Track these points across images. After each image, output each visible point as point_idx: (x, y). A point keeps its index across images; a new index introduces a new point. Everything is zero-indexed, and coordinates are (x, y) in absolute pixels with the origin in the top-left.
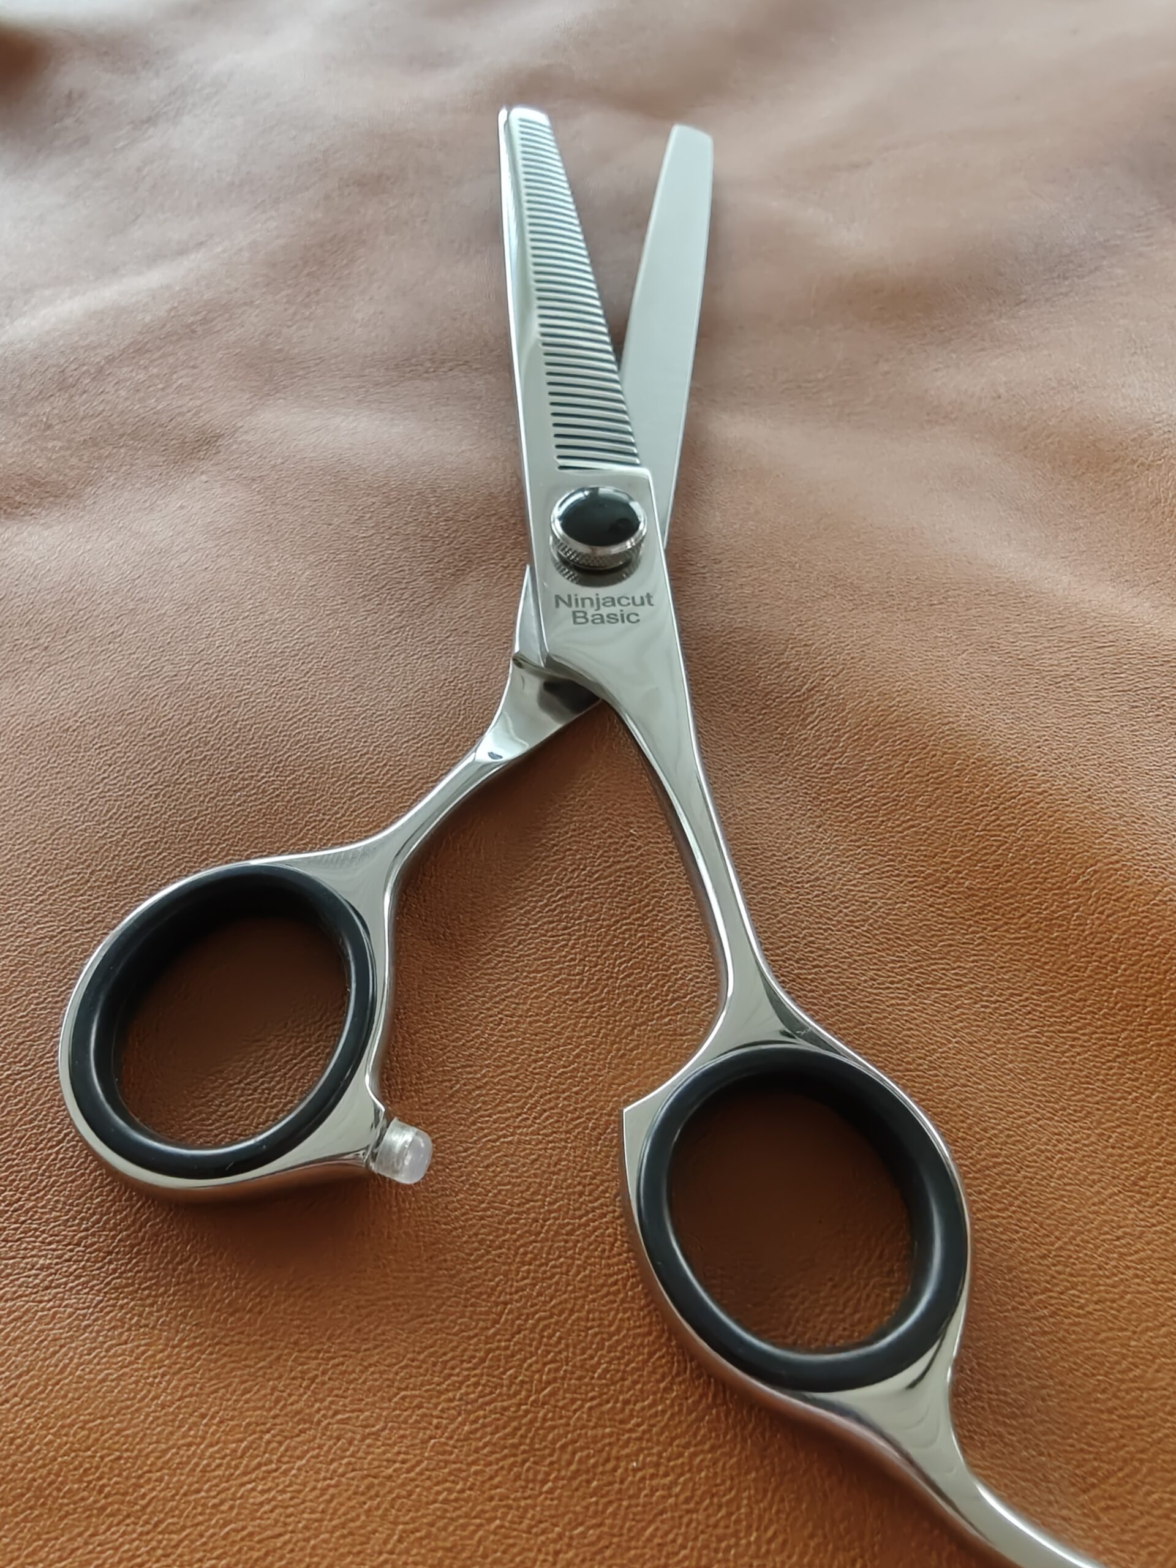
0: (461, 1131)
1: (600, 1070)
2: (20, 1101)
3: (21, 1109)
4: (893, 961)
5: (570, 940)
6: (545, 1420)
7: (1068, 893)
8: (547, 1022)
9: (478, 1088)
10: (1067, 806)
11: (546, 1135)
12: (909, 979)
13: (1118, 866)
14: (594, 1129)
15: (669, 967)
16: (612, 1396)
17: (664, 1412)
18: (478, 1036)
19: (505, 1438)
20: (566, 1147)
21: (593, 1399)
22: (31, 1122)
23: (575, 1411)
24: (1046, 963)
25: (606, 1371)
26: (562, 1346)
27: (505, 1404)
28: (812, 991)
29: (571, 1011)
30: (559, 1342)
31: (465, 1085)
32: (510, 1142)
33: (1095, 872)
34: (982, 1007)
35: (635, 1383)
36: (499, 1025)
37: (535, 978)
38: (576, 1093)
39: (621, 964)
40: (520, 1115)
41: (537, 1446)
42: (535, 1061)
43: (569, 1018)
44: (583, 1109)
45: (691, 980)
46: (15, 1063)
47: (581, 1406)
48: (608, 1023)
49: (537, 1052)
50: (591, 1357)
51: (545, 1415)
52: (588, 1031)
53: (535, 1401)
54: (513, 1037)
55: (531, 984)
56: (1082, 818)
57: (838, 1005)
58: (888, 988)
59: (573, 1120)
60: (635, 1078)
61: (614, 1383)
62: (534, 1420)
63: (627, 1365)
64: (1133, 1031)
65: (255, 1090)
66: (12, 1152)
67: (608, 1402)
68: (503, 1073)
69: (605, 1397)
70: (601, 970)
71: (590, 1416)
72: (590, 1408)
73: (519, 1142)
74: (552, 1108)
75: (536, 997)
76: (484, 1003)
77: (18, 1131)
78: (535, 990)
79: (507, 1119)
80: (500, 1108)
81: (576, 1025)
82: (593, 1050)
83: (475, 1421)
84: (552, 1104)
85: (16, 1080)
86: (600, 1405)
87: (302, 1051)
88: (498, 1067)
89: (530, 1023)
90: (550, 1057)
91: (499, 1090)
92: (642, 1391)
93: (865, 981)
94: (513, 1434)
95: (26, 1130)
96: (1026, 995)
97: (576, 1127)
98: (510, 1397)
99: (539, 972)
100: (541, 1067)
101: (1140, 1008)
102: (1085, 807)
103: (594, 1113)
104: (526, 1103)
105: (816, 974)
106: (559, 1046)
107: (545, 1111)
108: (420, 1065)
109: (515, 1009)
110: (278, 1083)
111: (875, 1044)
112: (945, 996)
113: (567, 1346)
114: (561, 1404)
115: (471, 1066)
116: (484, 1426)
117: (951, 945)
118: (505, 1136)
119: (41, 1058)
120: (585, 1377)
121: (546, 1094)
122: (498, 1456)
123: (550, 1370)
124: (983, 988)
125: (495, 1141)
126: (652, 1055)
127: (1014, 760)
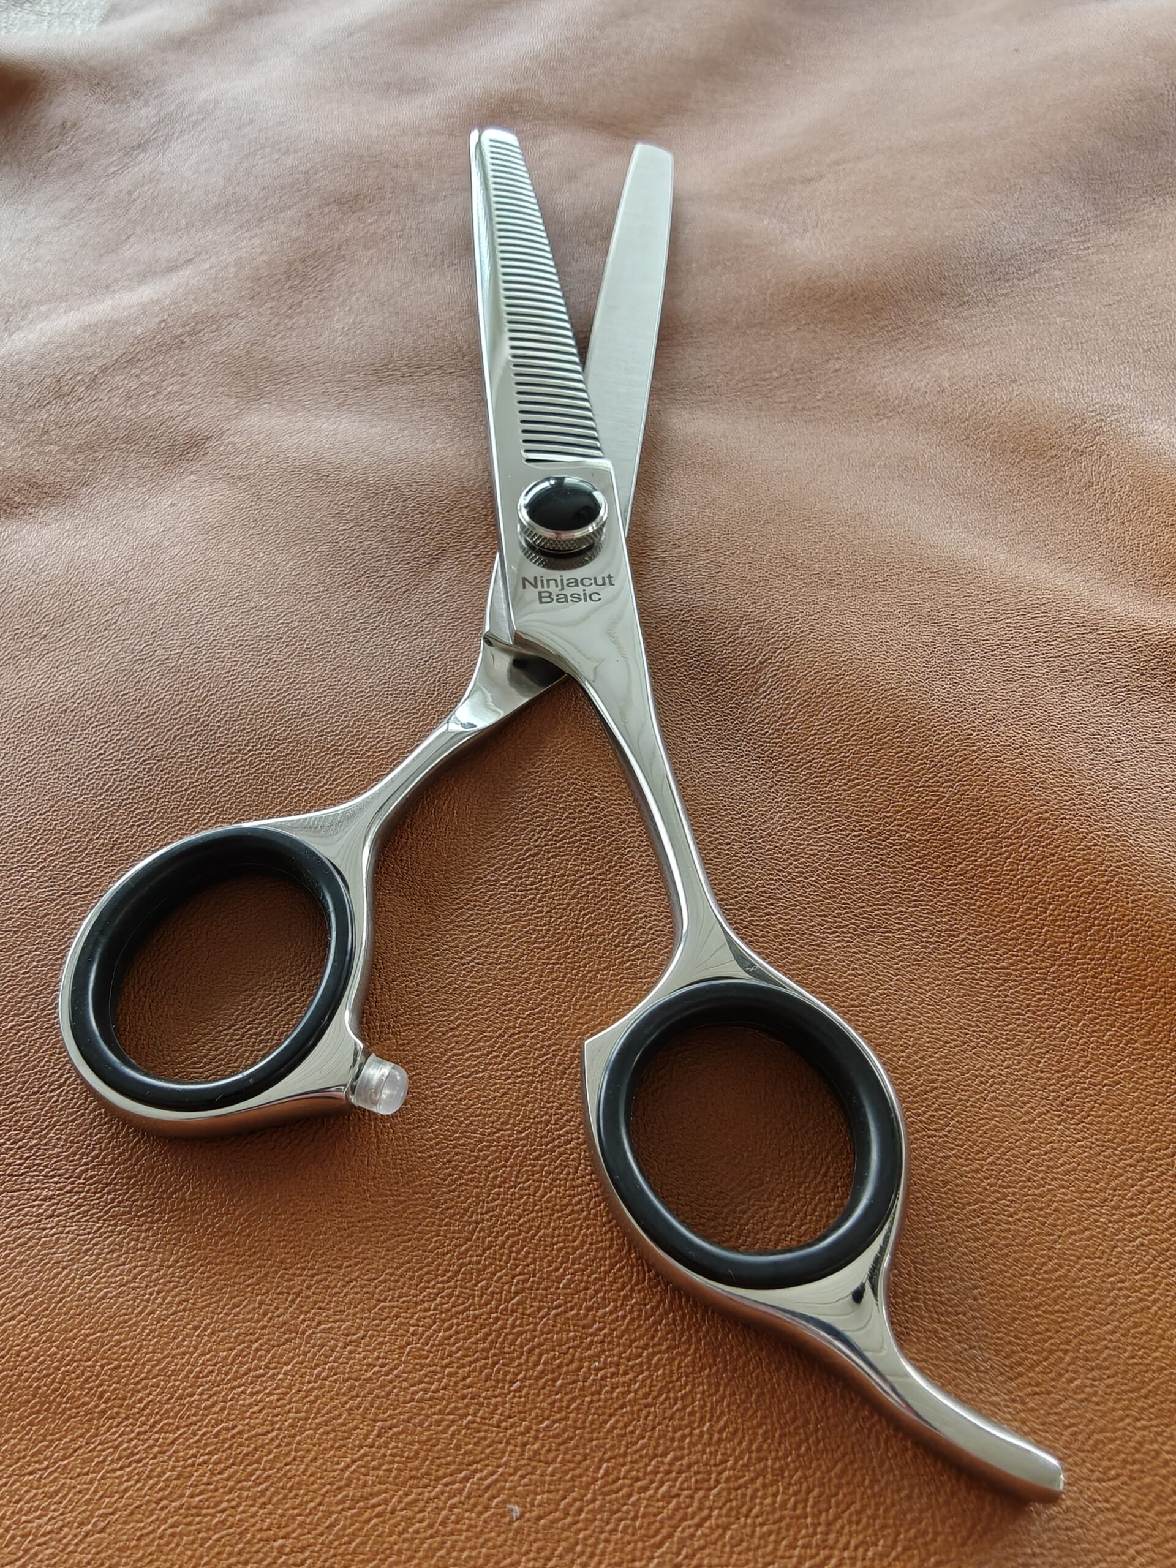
0: (436, 1069)
1: (565, 1011)
2: (23, 1049)
3: (25, 1056)
4: (839, 908)
5: (537, 894)
6: (513, 1326)
7: (1000, 842)
8: (516, 968)
9: (452, 1029)
10: (1000, 761)
11: (516, 1071)
12: (853, 924)
13: (1047, 815)
14: (559, 1064)
15: (630, 917)
16: (576, 1304)
17: (624, 1317)
18: (451, 983)
19: (476, 1343)
20: (533, 1081)
21: (557, 1307)
22: (34, 1067)
23: (543, 1317)
24: (981, 907)
25: (571, 1281)
26: (529, 1260)
27: (477, 1312)
28: (762, 936)
29: (539, 958)
30: (526, 1257)
31: (439, 1027)
32: (482, 1078)
33: (1026, 821)
34: (923, 947)
35: (597, 1292)
36: (472, 971)
37: (504, 929)
38: (543, 1032)
39: (585, 915)
40: (491, 1052)
41: (506, 1349)
42: (505, 1004)
43: (536, 965)
44: (549, 1046)
45: (650, 929)
46: (18, 1015)
47: (548, 1314)
48: (573, 969)
49: (507, 996)
50: (557, 1270)
51: (515, 1321)
52: (554, 976)
53: (506, 1309)
54: (484, 982)
55: (502, 934)
56: (1014, 773)
57: (787, 948)
58: (834, 932)
59: (540, 1056)
60: (598, 1018)
61: (578, 1292)
62: (503, 1327)
63: (589, 1276)
64: (1060, 966)
65: (243, 1036)
66: (16, 1096)
67: (572, 1309)
68: (474, 1016)
69: (569, 1305)
70: (566, 922)
71: (555, 1322)
72: (556, 1315)
73: (490, 1077)
74: (521, 1046)
75: (506, 946)
76: (457, 952)
77: (21, 1077)
78: (504, 940)
79: (478, 1057)
80: (472, 1047)
81: (542, 970)
82: (559, 993)
83: (449, 1329)
84: (521, 1043)
85: (19, 1031)
86: (565, 1312)
87: (288, 999)
88: (470, 1010)
89: (500, 969)
90: (519, 1000)
91: (471, 1031)
92: (604, 1298)
93: (813, 926)
94: (485, 1339)
95: (30, 1075)
96: (962, 936)
97: (543, 1062)
98: (481, 1306)
99: (509, 923)
100: (510, 1009)
101: (1067, 945)
102: (1016, 764)
103: (560, 1050)
104: (496, 1043)
105: (768, 920)
106: (527, 990)
107: (514, 1049)
108: (397, 1010)
109: (486, 957)
110: (265, 1028)
111: (822, 983)
112: (887, 938)
113: (535, 1260)
114: (528, 1312)
115: (445, 1010)
116: (457, 1333)
117: (894, 892)
118: (477, 1072)
119: (43, 1010)
120: (550, 1287)
121: (514, 1034)
122: (471, 1359)
123: (518, 1283)
124: (923, 931)
125: (467, 1077)
126: (614, 997)
127: (951, 721)
